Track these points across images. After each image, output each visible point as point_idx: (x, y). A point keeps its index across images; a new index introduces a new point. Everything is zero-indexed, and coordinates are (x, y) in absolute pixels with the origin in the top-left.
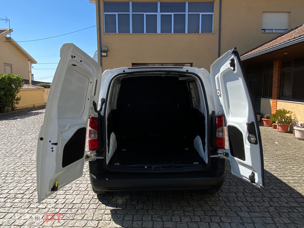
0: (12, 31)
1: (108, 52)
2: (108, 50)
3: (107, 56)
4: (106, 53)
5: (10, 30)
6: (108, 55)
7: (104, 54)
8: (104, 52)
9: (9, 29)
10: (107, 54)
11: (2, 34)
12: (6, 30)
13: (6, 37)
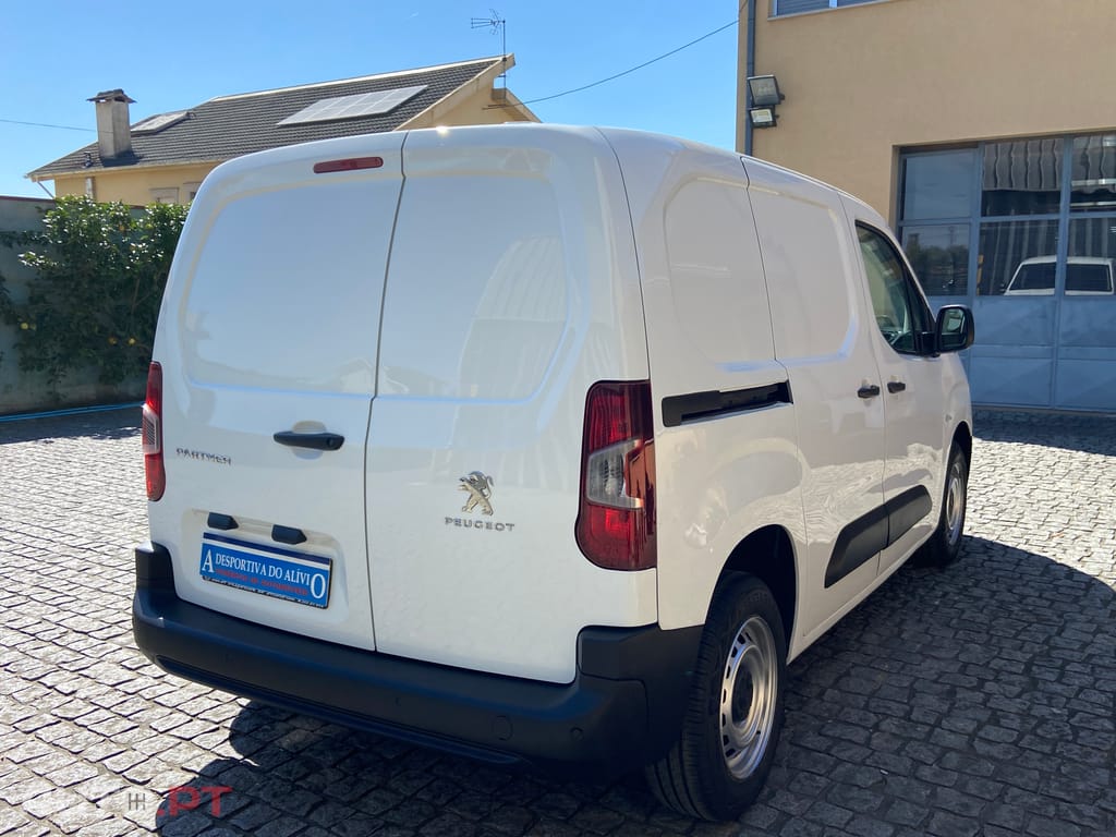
0: (514, 64)
1: (779, 103)
2: (782, 97)
3: (774, 124)
4: (769, 111)
5: (505, 59)
6: (778, 121)
7: (762, 116)
8: (763, 106)
9: (501, 59)
10: (775, 117)
11: (478, 79)
12: (492, 62)
13: (493, 90)
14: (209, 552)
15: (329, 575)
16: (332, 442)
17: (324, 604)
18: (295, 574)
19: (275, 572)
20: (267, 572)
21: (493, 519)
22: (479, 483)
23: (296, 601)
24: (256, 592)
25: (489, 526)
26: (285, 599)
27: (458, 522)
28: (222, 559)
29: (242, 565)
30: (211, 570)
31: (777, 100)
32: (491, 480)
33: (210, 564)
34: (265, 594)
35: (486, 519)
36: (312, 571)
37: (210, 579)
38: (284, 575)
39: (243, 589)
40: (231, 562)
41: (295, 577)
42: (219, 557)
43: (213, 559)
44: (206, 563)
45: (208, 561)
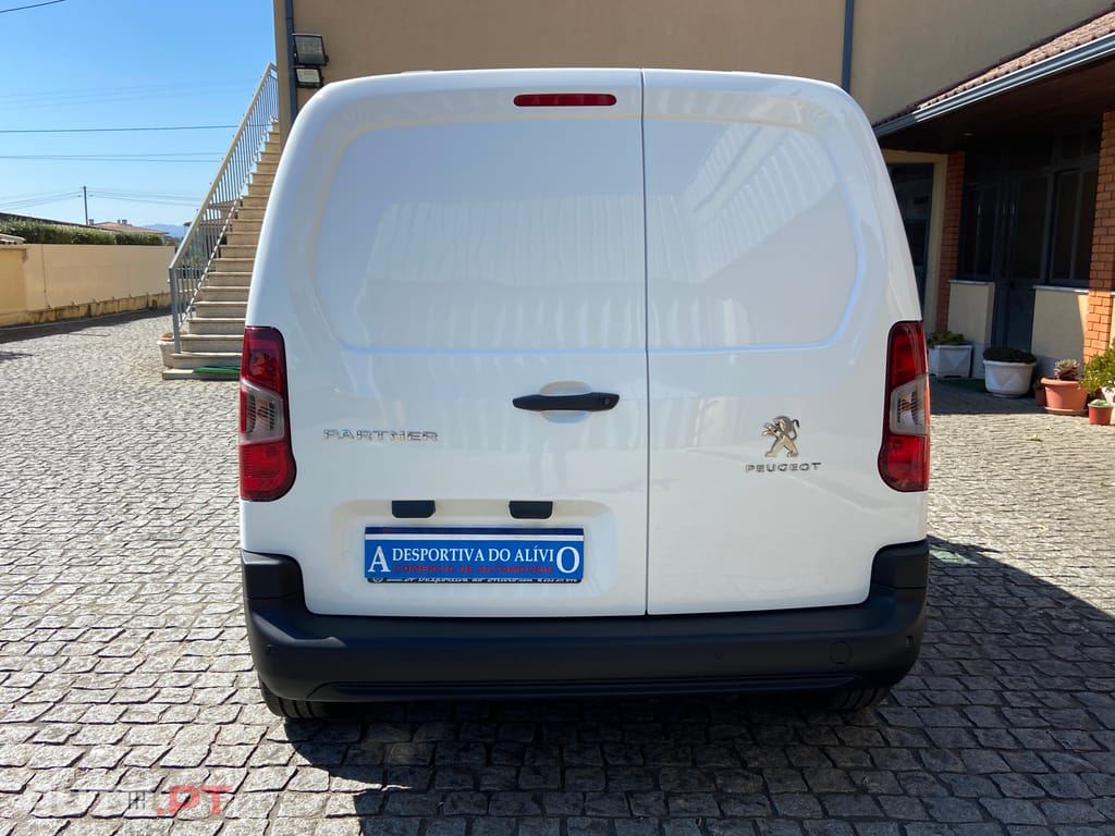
2: (326, 58)
3: (321, 85)
4: (315, 71)
7: (309, 76)
8: (308, 66)
10: (323, 77)
14: (379, 548)
15: (580, 546)
16: (605, 401)
17: (578, 577)
18: (532, 553)
20: (486, 557)
21: (798, 461)
22: (784, 429)
23: (534, 582)
24: (470, 581)
25: (794, 467)
26: (517, 582)
27: (760, 468)
28: (405, 554)
29: (442, 555)
30: (386, 569)
31: (323, 62)
32: (798, 423)
33: (383, 562)
34: (485, 582)
35: (791, 461)
36: (557, 545)
37: (385, 581)
38: (513, 556)
39: (446, 582)
40: (421, 555)
41: (531, 556)
42: (397, 551)
43: (388, 556)
44: (374, 563)
45: (378, 560)
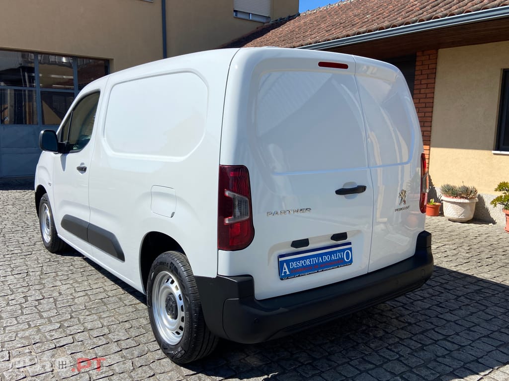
14: (285, 264)
15: (350, 249)
17: (351, 262)
18: (337, 255)
19: (327, 258)
20: (322, 260)
23: (338, 267)
24: (318, 272)
26: (333, 268)
28: (294, 265)
29: (308, 262)
30: (288, 273)
33: (287, 270)
34: (323, 271)
36: (343, 250)
37: (288, 278)
38: (331, 257)
39: (310, 274)
40: (300, 264)
41: (336, 257)
42: (292, 264)
43: (288, 266)
44: (284, 271)
45: (285, 269)
